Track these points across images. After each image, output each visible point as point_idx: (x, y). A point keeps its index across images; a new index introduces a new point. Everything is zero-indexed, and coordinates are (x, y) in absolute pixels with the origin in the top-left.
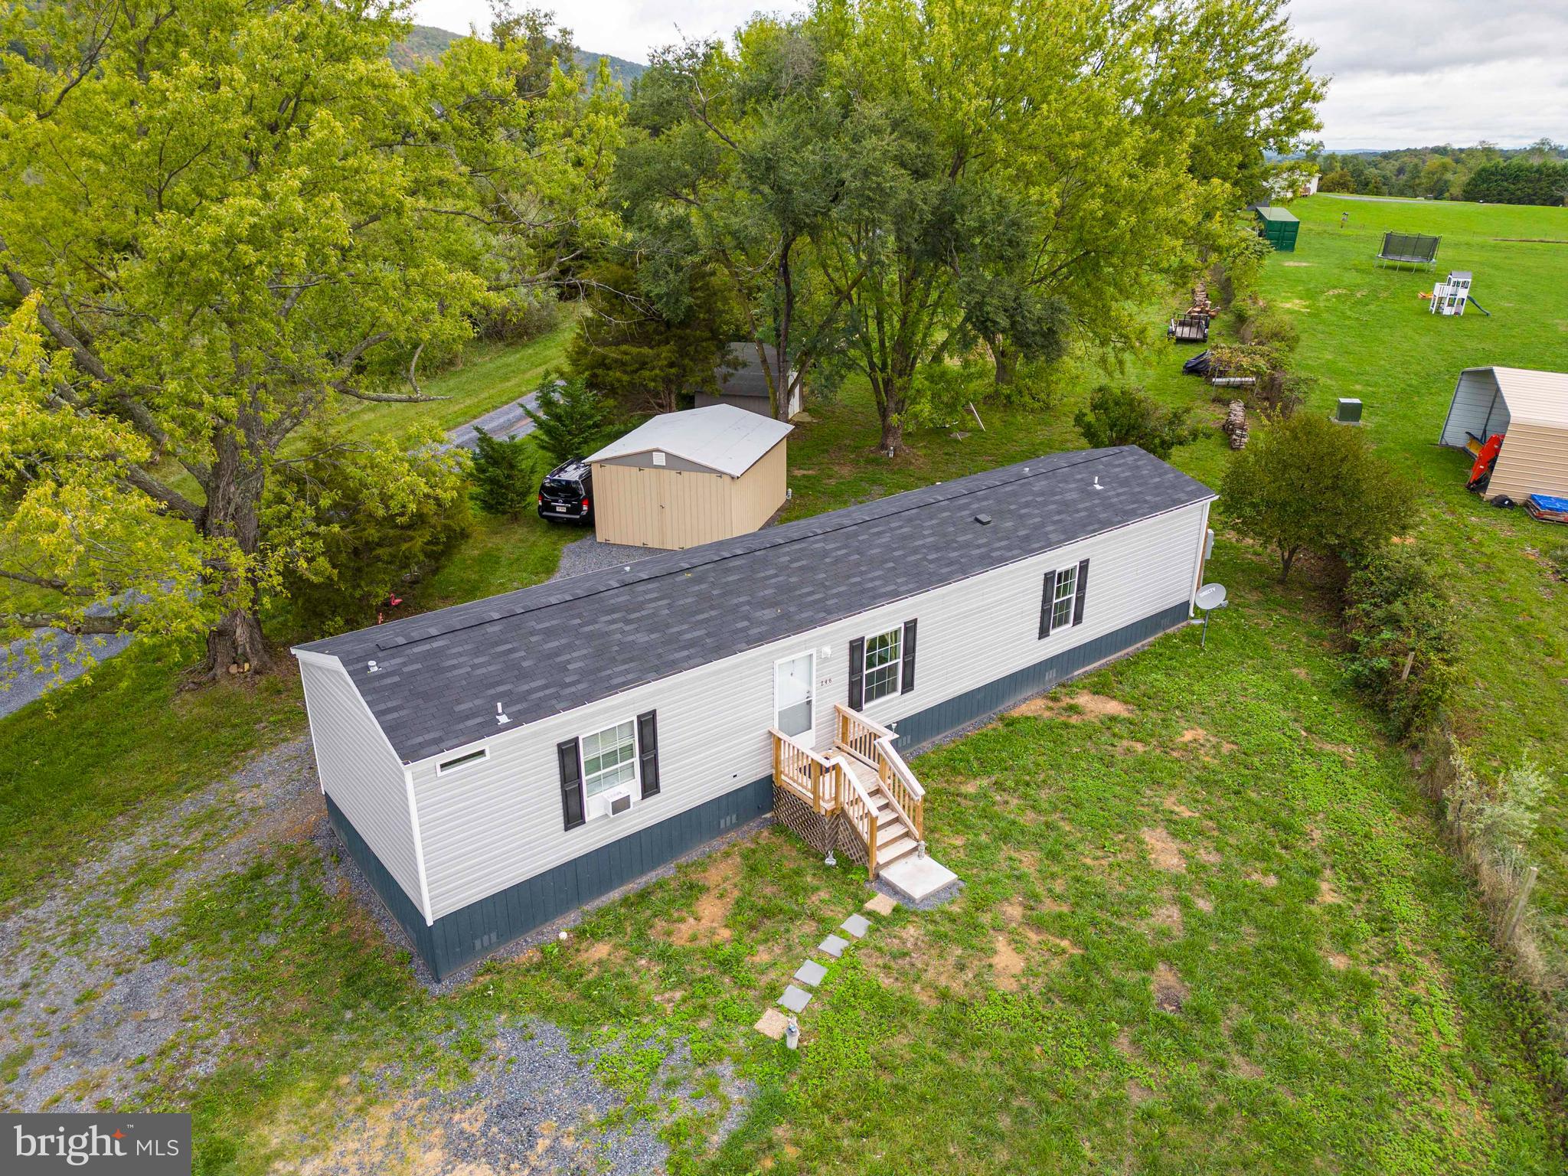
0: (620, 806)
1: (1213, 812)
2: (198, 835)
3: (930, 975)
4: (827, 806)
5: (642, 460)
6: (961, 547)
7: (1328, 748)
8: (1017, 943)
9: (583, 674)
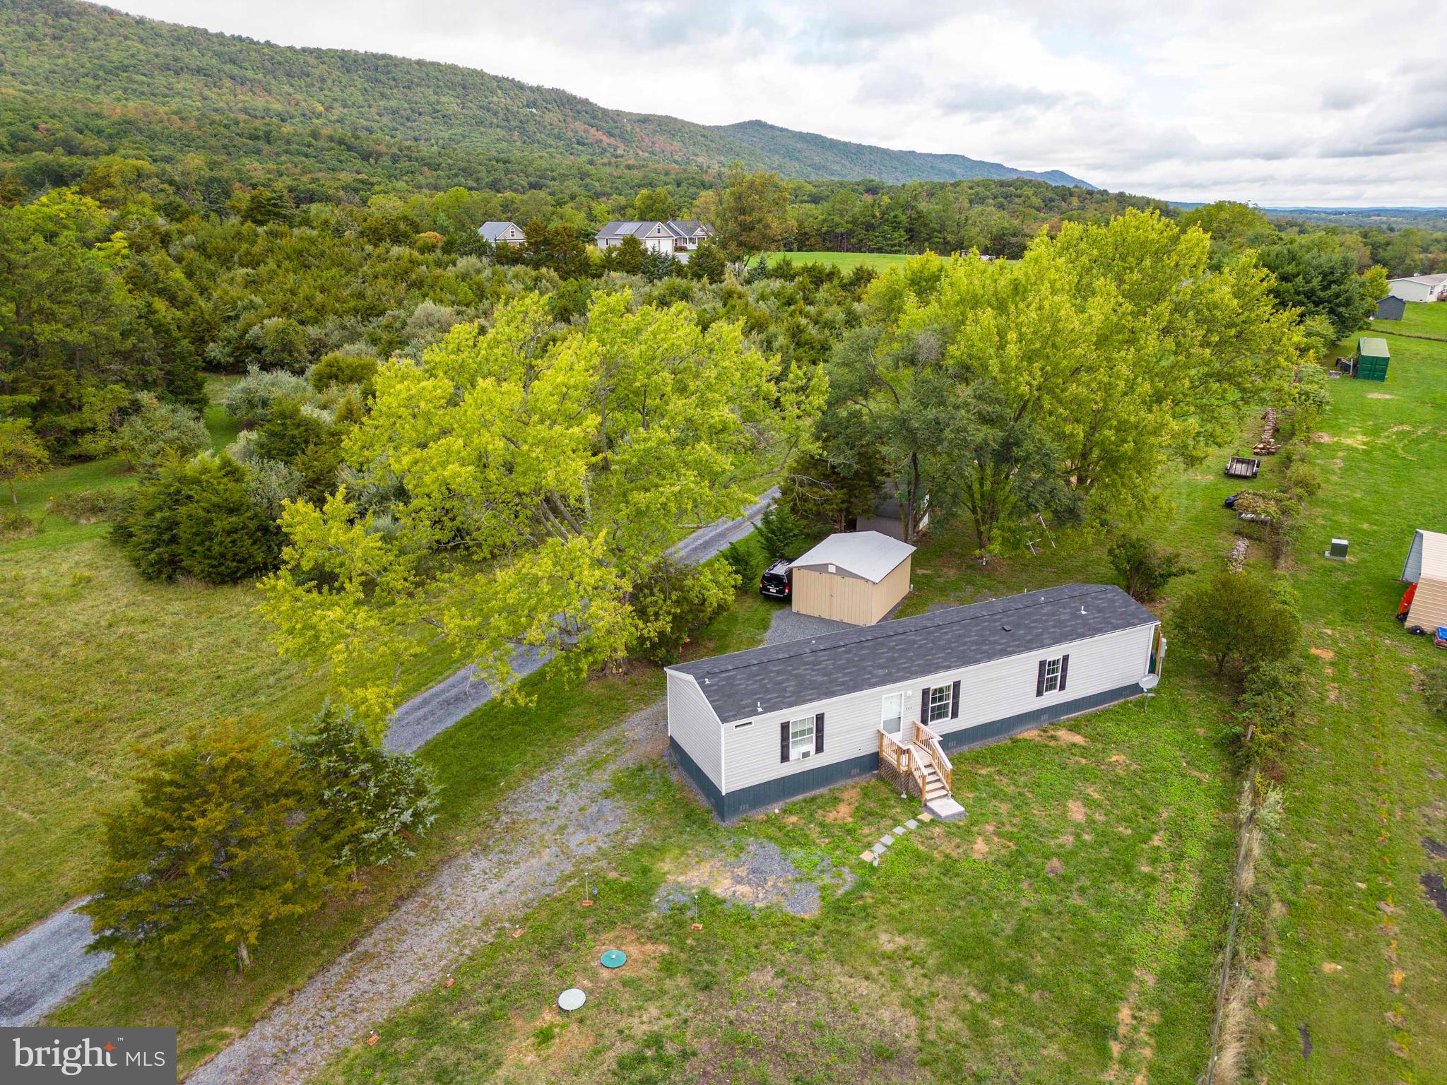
0: (806, 755)
1: (1111, 797)
2: (612, 749)
3: (943, 848)
4: (903, 769)
5: (822, 568)
6: (991, 643)
7: (1195, 773)
8: (987, 841)
9: (794, 693)
